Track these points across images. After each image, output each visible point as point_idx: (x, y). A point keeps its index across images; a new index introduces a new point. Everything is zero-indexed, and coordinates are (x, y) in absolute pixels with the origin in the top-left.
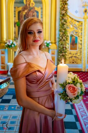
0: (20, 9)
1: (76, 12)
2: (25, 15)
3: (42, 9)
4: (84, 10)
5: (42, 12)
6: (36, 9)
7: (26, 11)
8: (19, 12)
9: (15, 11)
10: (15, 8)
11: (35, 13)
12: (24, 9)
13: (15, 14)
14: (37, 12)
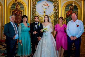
0: (14, 10)
1: (40, 12)
2: (16, 13)
3: (24, 10)
4: (43, 11)
5: (24, 12)
6: (21, 10)
7: (16, 11)
8: (13, 12)
9: (11, 12)
10: (11, 10)
11: (21, 13)
12: (15, 10)
13: (11, 13)
14: (22, 12)
